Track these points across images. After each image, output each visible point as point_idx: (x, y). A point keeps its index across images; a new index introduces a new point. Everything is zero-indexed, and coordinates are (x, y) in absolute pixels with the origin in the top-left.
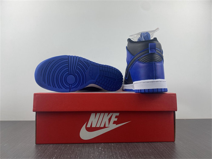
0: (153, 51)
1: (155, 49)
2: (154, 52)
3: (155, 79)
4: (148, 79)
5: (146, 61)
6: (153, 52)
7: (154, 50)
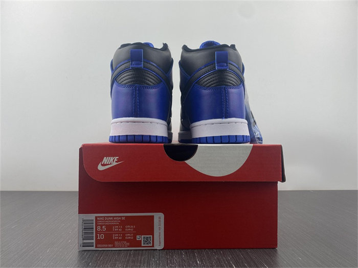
0: (223, 66)
1: (227, 63)
2: (225, 68)
3: (226, 118)
4: (212, 119)
5: (210, 85)
6: (222, 68)
7: (226, 65)
